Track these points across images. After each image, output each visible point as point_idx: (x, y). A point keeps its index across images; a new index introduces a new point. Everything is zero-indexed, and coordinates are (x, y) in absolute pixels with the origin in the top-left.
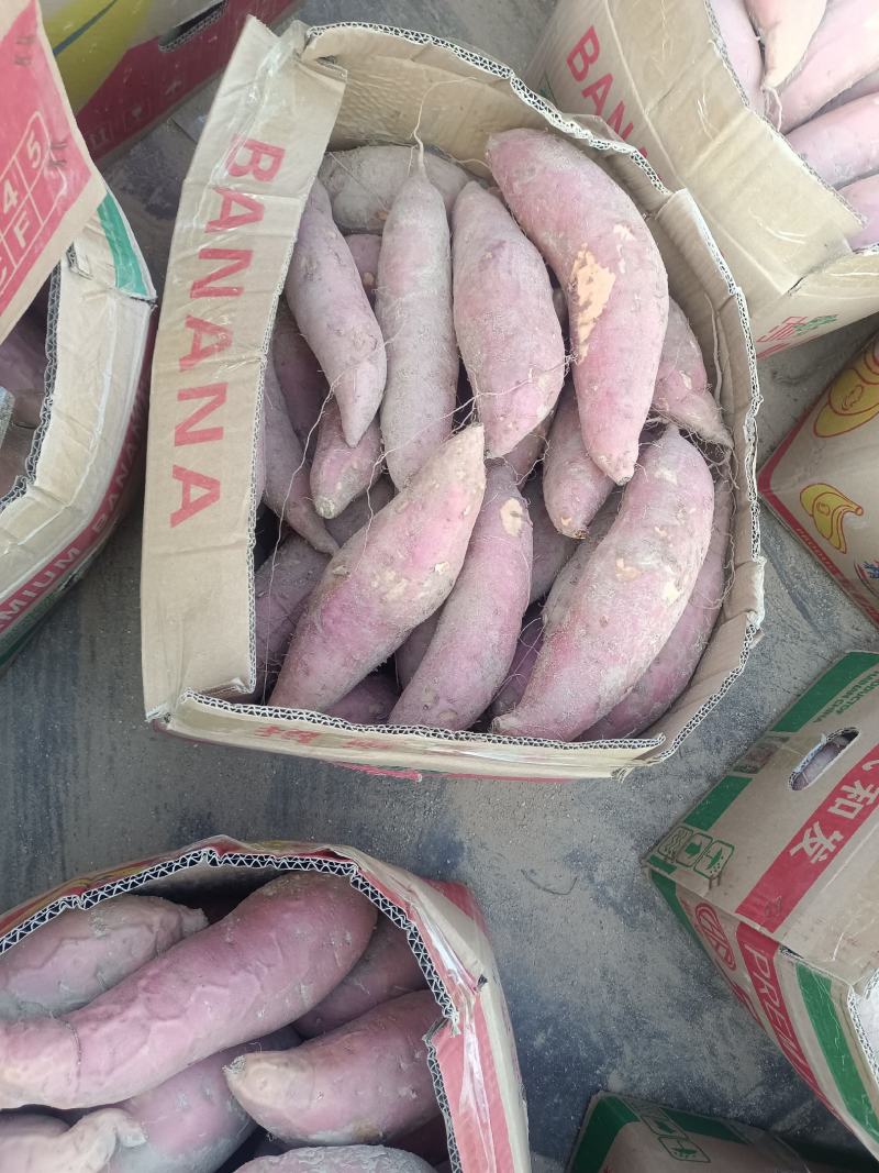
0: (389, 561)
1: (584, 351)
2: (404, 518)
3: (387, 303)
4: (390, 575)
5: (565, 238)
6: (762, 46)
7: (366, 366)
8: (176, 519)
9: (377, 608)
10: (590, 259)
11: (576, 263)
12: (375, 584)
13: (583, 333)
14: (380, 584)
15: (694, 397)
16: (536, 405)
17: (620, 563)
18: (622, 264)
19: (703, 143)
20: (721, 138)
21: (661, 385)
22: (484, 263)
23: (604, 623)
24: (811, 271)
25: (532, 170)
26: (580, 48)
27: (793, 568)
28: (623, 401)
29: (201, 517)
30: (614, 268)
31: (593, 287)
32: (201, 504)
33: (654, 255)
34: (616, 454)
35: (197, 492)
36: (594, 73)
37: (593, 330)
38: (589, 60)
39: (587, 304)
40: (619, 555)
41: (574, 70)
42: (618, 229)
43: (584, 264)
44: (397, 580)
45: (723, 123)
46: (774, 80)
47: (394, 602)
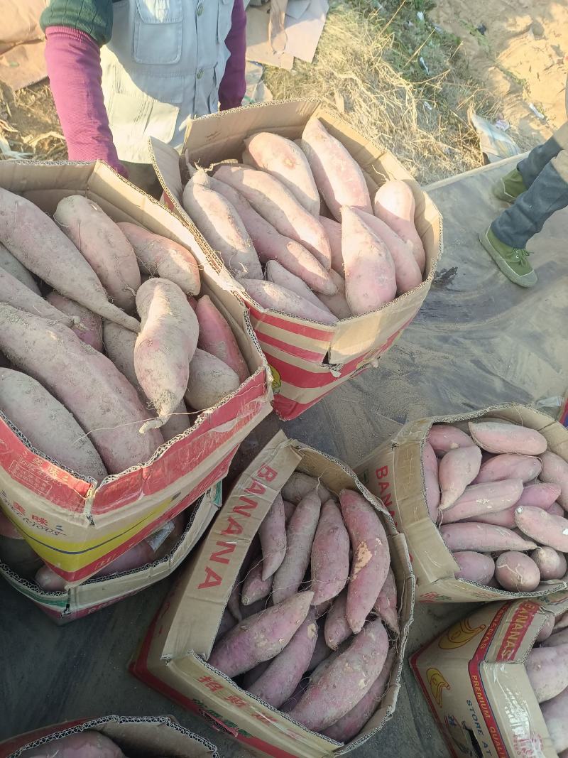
0: (263, 631)
1: (355, 577)
2: (275, 615)
3: (291, 532)
4: (262, 636)
5: (359, 535)
6: (441, 494)
7: (279, 554)
8: (201, 586)
9: (253, 648)
10: (365, 546)
11: (360, 545)
12: (255, 638)
13: (356, 570)
14: (257, 639)
15: (390, 609)
16: (333, 591)
17: (347, 665)
18: (376, 552)
19: (413, 520)
20: (419, 522)
21: (379, 600)
22: (329, 533)
23: (334, 687)
24: (441, 578)
25: (354, 507)
26: (382, 469)
27: (419, 708)
28: (364, 601)
29: (210, 589)
30: (372, 553)
31: (365, 556)
32: (212, 584)
33: (387, 553)
34: (357, 621)
35: (212, 579)
36: (384, 480)
37: (360, 571)
38: (383, 475)
39: (360, 561)
40: (347, 661)
41: (377, 475)
42: (377, 539)
43: (363, 546)
44: (264, 639)
45: (421, 518)
46: (443, 507)
47: (261, 648)
